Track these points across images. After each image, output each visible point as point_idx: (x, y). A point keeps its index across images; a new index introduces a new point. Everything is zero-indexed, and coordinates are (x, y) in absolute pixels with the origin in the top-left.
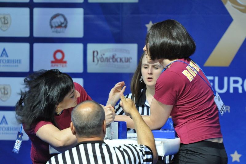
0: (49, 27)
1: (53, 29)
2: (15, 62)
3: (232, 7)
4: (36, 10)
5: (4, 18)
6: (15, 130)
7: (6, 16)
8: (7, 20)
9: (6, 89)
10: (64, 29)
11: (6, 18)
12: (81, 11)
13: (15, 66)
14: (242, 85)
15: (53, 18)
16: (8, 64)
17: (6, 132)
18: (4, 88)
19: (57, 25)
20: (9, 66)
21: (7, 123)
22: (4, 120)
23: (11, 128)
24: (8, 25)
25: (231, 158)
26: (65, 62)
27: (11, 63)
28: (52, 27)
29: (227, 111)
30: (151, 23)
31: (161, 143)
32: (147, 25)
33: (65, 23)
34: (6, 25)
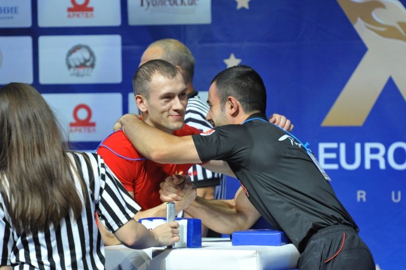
1: (72, 70)
4: (43, 40)
10: (90, 69)
12: (117, 39)
14: (385, 157)
15: (71, 52)
19: (78, 64)
26: (93, 125)
28: (70, 67)
29: (361, 199)
30: (232, 57)
31: (255, 254)
32: (226, 62)
33: (92, 59)
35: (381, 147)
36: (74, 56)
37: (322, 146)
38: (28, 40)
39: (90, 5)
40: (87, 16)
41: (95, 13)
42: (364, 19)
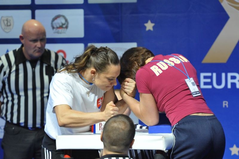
0: (51, 28)
1: (55, 30)
3: (229, 5)
4: (37, 12)
5: (7, 20)
7: (9, 19)
8: (10, 22)
10: (65, 29)
11: (9, 21)
12: (81, 12)
15: (54, 19)
19: (58, 26)
24: (11, 27)
25: (230, 152)
28: (53, 28)
29: (225, 106)
30: (149, 22)
31: (162, 138)
32: (146, 25)
33: (66, 23)
34: (9, 27)
35: (237, 75)
36: (56, 21)
37: (202, 75)
38: (29, 12)
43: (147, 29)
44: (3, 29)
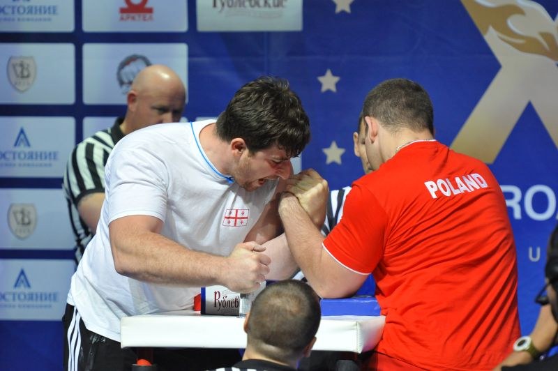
0: (117, 83)
1: (124, 87)
2: (46, 158)
4: (88, 48)
5: (22, 65)
6: (46, 299)
7: (26, 62)
8: (27, 69)
9: (26, 213)
11: (26, 66)
12: (182, 49)
13: (46, 165)
14: (522, 203)
15: (124, 64)
16: (30, 162)
17: (26, 303)
18: (22, 212)
20: (33, 165)
21: (29, 286)
22: (22, 277)
23: (37, 295)
24: (30, 80)
27: (36, 158)
28: (122, 83)
30: (329, 73)
31: (354, 326)
32: (321, 79)
34: (25, 80)
35: (516, 191)
36: (127, 69)
38: (69, 48)
39: (148, 5)
40: (144, 19)
41: (155, 14)
42: (497, 28)
43: (324, 89)
44: (13, 83)
